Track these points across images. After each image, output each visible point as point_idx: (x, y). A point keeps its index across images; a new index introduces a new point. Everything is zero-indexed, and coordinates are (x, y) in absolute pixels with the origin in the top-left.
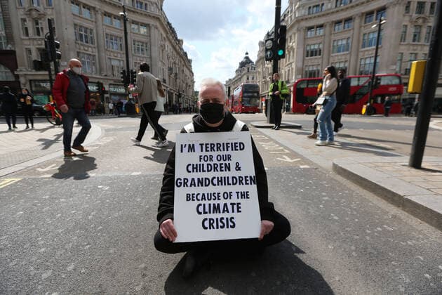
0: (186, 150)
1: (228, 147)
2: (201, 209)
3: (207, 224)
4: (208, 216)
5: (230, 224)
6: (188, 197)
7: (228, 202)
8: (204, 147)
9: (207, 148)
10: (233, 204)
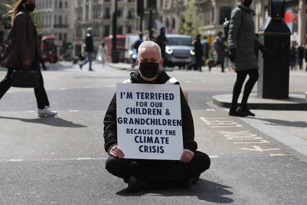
0: (125, 96)
1: (160, 97)
2: (138, 139)
3: (143, 149)
4: (144, 144)
5: (160, 150)
6: (128, 131)
7: (159, 136)
8: (140, 95)
9: (142, 96)
10: (162, 138)
